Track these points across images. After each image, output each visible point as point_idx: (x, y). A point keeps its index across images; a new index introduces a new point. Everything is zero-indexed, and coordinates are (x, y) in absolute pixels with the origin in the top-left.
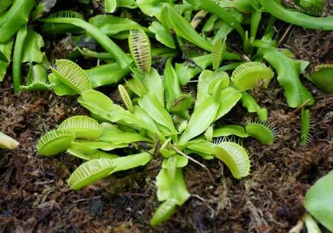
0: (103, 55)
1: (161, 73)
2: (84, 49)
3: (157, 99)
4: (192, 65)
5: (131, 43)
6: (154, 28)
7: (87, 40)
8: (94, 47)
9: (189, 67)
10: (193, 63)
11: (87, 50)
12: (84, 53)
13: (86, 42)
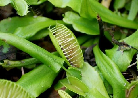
0: (26, 61)
1: (93, 64)
2: (5, 61)
3: (101, 95)
4: (127, 48)
5: (56, 42)
6: (69, 18)
7: (5, 50)
8: (15, 56)
9: (124, 51)
10: (127, 45)
11: (8, 62)
12: (6, 66)
13: (4, 53)
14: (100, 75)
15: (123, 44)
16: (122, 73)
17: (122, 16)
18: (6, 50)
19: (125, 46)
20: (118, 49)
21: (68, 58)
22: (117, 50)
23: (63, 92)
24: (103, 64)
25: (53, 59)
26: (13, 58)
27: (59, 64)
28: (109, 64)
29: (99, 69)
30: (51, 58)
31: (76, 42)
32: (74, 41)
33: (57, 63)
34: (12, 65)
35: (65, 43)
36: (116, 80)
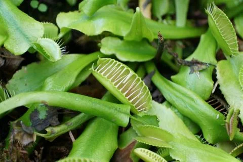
0: (74, 122)
2: (48, 130)
4: (204, 67)
6: (107, 47)
7: (42, 115)
9: (201, 71)
10: (202, 64)
11: (52, 129)
12: (50, 137)
13: (42, 119)
14: (175, 112)
15: (195, 63)
16: (207, 101)
17: (169, 24)
18: (44, 115)
19: (199, 66)
20: (191, 72)
21: (133, 103)
22: (190, 74)
23: (144, 151)
24: (177, 96)
25: (116, 109)
26: (56, 122)
27: (125, 113)
28: (185, 95)
29: (170, 105)
30: (113, 108)
31: (137, 77)
32: (134, 77)
33: (123, 113)
34: (58, 133)
35: (124, 82)
36: (203, 113)
